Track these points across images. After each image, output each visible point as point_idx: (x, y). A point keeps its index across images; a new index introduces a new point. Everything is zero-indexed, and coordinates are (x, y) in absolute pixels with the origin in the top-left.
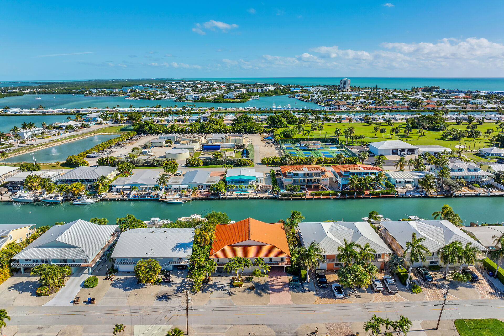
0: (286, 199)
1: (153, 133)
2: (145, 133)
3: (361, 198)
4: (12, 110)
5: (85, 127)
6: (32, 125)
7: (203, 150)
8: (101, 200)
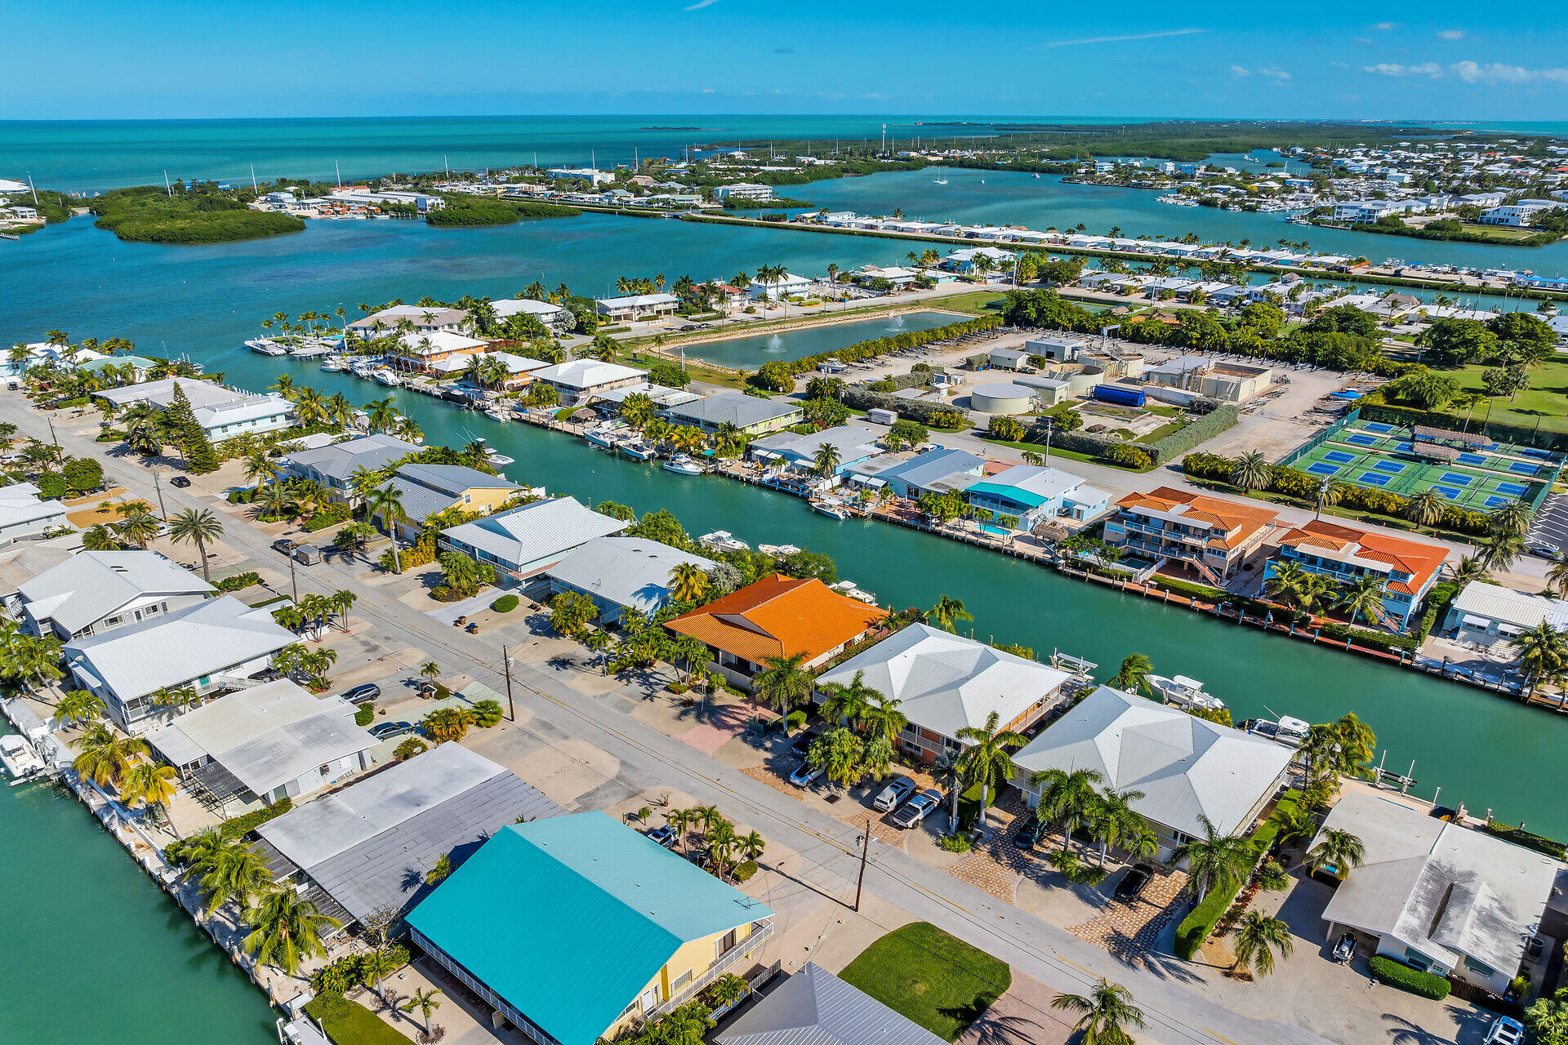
0: (1073, 576)
1: (1047, 327)
2: (1026, 323)
3: (1285, 634)
4: (832, 218)
5: (923, 288)
6: (779, 272)
7: (1089, 399)
8: (715, 472)
